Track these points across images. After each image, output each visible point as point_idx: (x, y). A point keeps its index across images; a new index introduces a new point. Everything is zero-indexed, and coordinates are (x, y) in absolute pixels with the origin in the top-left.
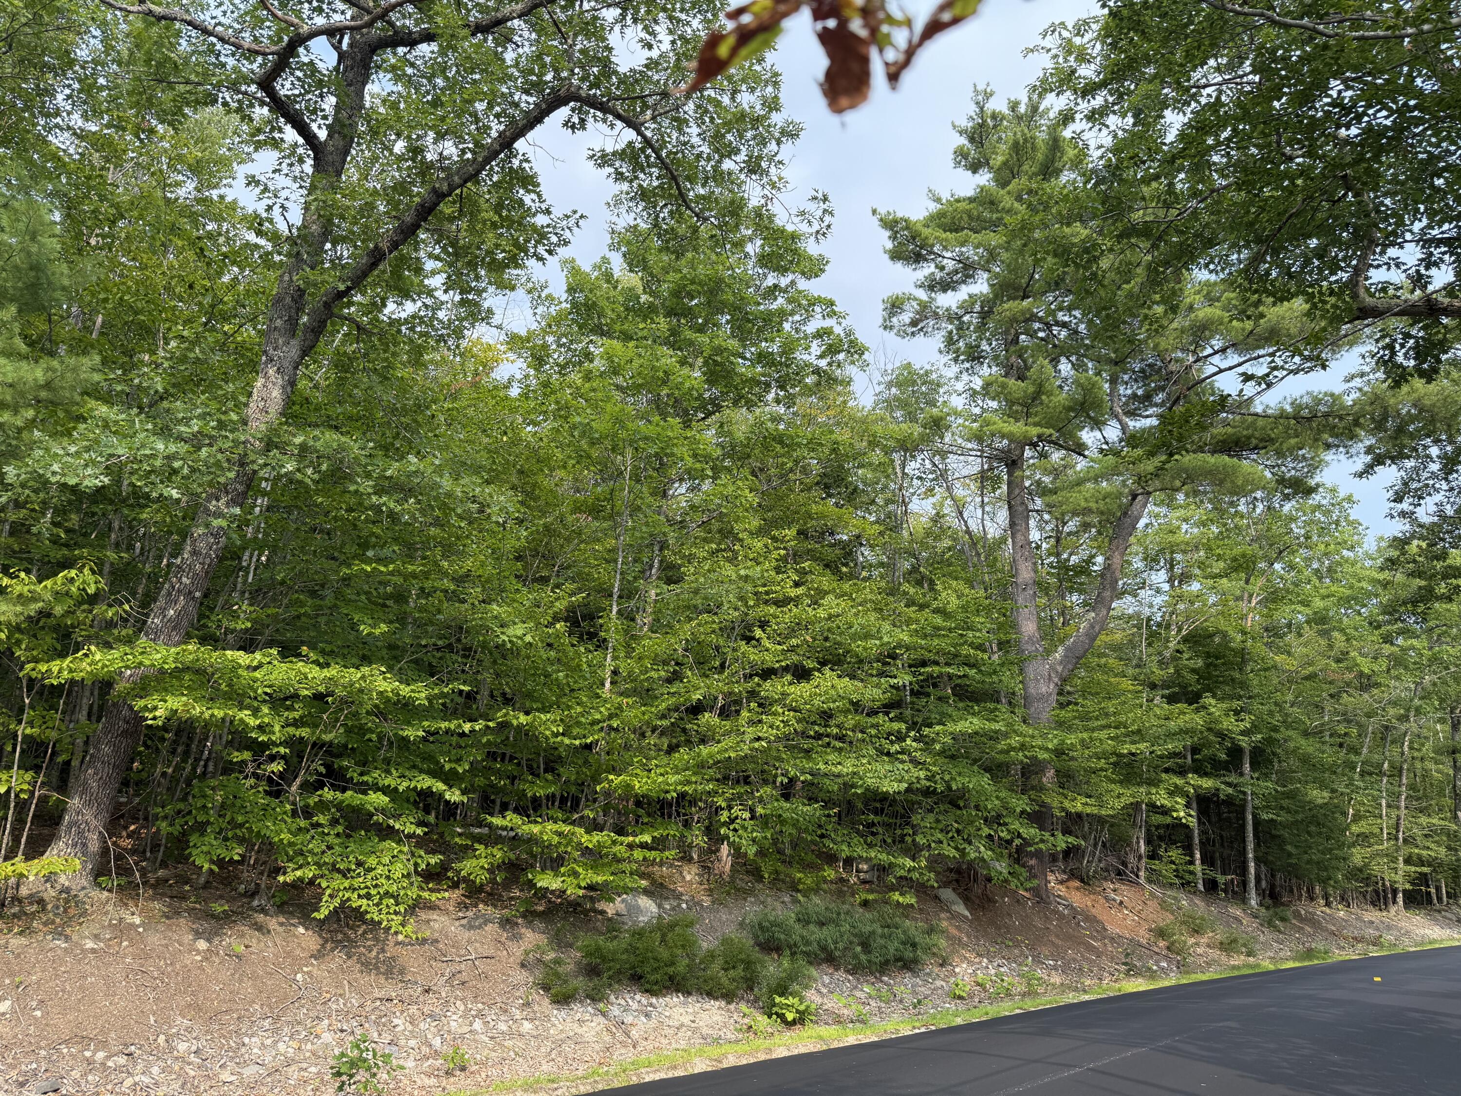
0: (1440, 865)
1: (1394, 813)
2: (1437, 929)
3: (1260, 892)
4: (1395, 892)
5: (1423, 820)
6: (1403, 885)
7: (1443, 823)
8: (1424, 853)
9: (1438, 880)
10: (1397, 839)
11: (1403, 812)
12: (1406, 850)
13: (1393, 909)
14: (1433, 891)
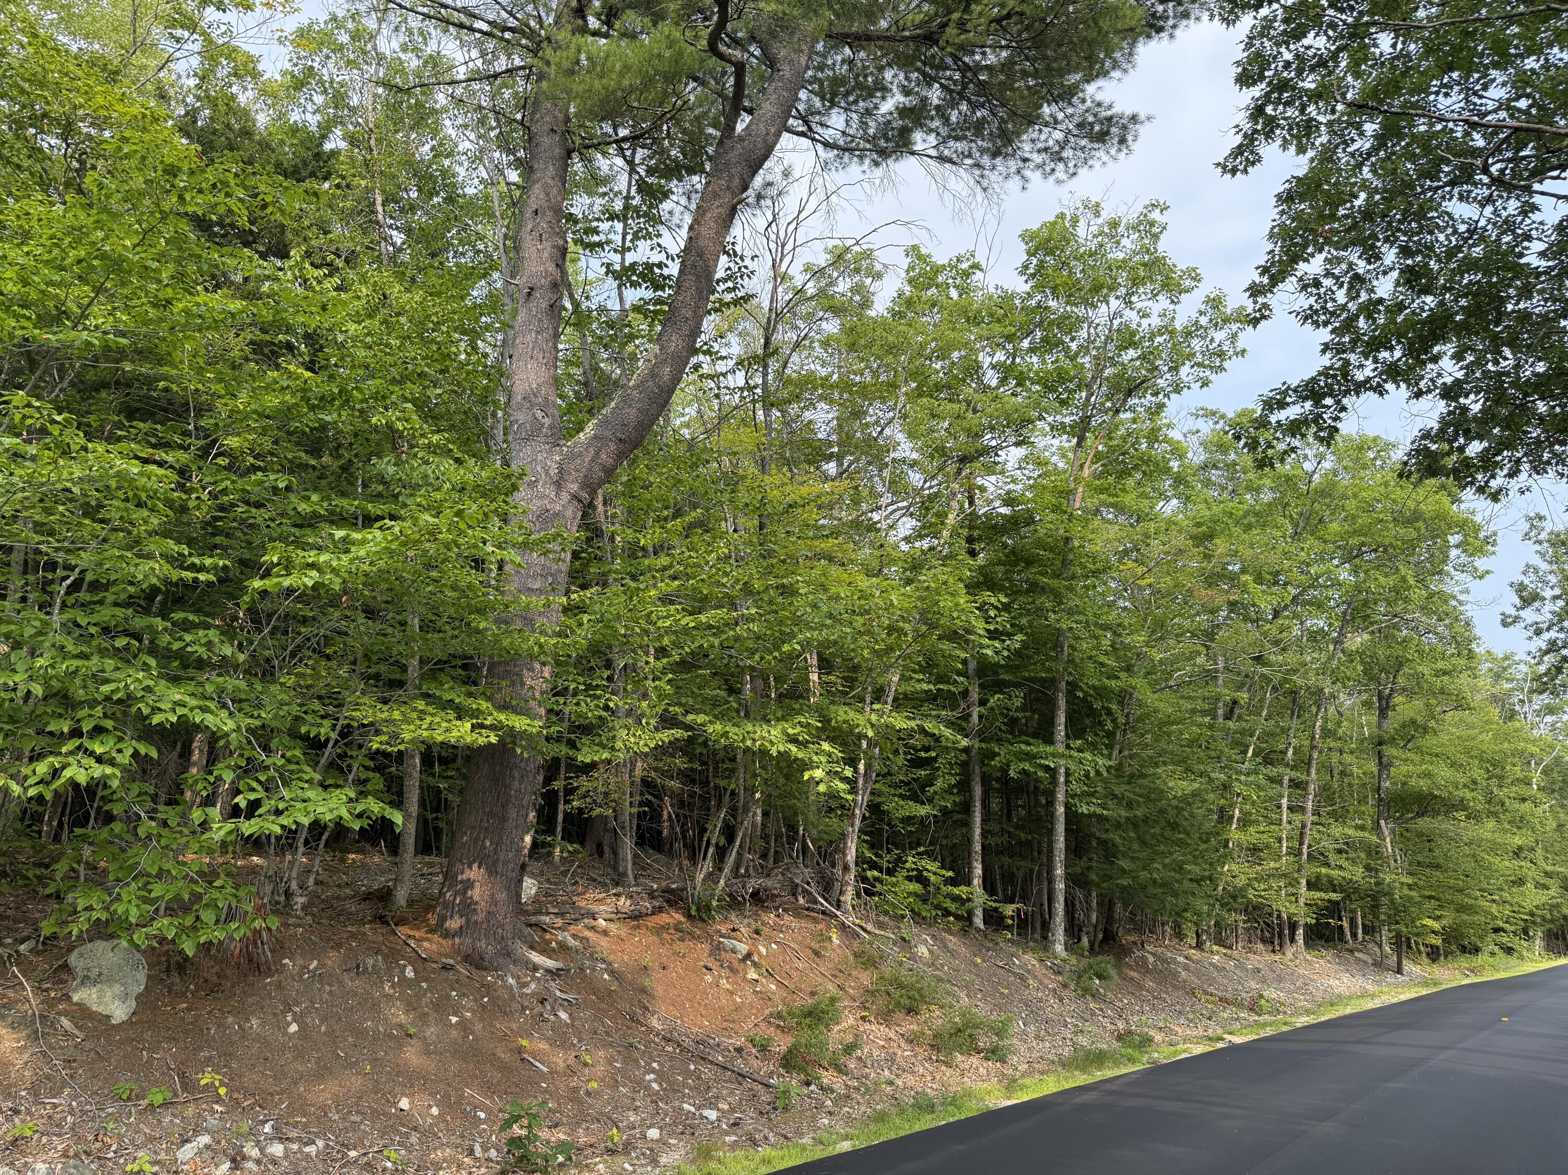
0: (1356, 890)
1: (1297, 818)
2: (1345, 977)
3: (1073, 930)
4: (1293, 927)
5: (1337, 830)
6: (1305, 918)
7: (1360, 834)
8: (1334, 873)
9: (1353, 911)
10: (1300, 853)
11: (1310, 818)
12: (1312, 870)
13: (1290, 951)
14: (1346, 924)
